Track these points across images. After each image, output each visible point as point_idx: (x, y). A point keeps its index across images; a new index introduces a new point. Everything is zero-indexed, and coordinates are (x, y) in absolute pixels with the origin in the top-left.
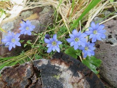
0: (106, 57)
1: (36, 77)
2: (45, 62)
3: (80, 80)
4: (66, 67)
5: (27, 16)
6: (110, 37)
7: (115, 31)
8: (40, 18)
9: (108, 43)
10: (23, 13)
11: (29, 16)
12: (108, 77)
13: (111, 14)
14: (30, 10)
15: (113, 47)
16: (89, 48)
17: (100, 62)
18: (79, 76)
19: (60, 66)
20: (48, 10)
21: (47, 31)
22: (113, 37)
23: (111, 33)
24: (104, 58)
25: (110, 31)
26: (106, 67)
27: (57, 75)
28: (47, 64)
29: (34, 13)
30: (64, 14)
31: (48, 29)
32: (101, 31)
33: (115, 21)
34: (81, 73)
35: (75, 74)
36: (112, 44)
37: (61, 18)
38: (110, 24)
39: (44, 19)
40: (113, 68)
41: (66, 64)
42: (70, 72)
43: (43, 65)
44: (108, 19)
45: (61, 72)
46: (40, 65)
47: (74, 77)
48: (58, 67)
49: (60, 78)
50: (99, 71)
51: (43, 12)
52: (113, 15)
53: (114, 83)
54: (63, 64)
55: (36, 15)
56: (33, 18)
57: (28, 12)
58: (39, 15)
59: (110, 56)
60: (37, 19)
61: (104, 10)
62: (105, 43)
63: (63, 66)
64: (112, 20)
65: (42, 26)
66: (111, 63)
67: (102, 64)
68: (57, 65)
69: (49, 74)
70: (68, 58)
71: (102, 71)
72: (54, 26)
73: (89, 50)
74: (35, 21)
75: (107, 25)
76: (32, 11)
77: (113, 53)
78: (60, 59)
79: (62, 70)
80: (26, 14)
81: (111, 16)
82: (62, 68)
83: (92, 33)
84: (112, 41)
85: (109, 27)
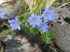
0: (57, 32)
1: (3, 49)
2: (10, 37)
3: (36, 49)
4: (26, 41)
5: (6, 7)
6: (59, 19)
7: (62, 15)
8: (14, 7)
9: (58, 23)
10: (3, 4)
11: (7, 6)
12: (59, 44)
13: (60, 4)
14: (8, 2)
15: (61, 25)
16: (44, 27)
17: (53, 35)
18: (35, 47)
19: (22, 40)
20: (20, 2)
21: (19, 16)
22: (61, 19)
23: (60, 16)
24: (56, 32)
25: (60, 15)
26: (57, 38)
27: (19, 47)
28: (11, 39)
29: (10, 5)
30: (31, 5)
31: (20, 15)
32: (51, 14)
33: (62, 9)
34: (37, 44)
35: (32, 45)
36: (61, 23)
37: (29, 8)
38: (60, 10)
39: (16, 8)
40: (62, 38)
41: (26, 38)
42: (29, 44)
43: (8, 40)
44: (58, 7)
45: (22, 45)
46: (6, 40)
47: (31, 48)
48: (20, 41)
49: (21, 49)
50: (53, 41)
51: (16, 3)
52: (61, 5)
53: (62, 48)
54: (24, 38)
55: (11, 6)
56: (9, 8)
57: (6, 4)
58: (13, 6)
59: (59, 31)
60: (12, 8)
61: (56, 1)
62: (56, 23)
63: (24, 40)
64: (61, 8)
65: (16, 13)
66: (60, 36)
67: (55, 36)
68: (19, 39)
69: (13, 46)
70: (28, 34)
71: (55, 41)
72: (24, 13)
73: (44, 28)
74: (11, 9)
75: (57, 11)
76: (9, 3)
77: (62, 29)
78: (21, 35)
79: (23, 43)
80: (5, 5)
81: (60, 5)
82: (23, 41)
83: (46, 16)
84: (61, 21)
85: (59, 13)
